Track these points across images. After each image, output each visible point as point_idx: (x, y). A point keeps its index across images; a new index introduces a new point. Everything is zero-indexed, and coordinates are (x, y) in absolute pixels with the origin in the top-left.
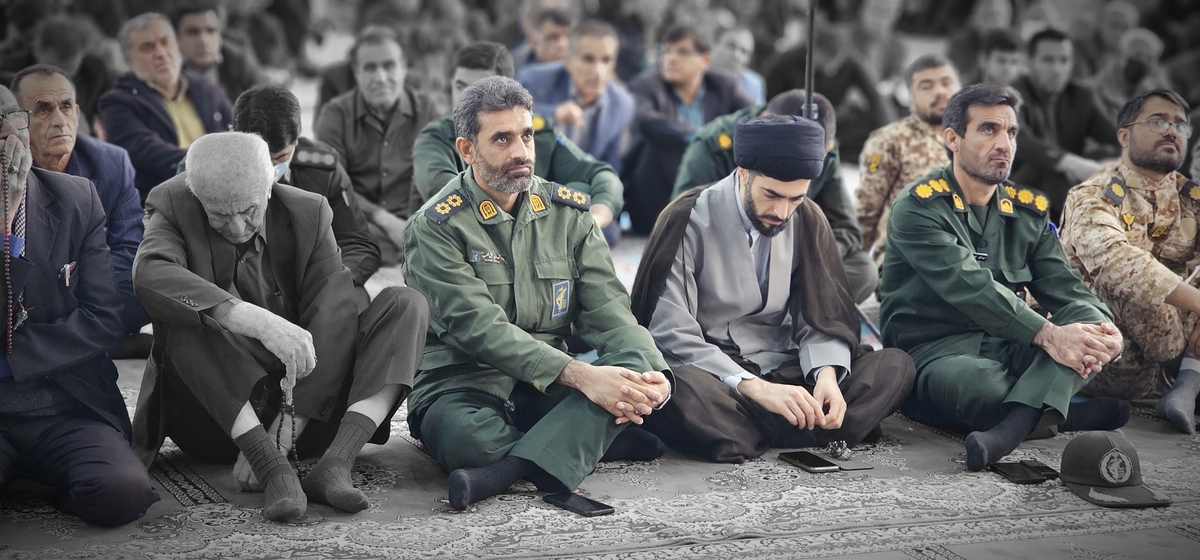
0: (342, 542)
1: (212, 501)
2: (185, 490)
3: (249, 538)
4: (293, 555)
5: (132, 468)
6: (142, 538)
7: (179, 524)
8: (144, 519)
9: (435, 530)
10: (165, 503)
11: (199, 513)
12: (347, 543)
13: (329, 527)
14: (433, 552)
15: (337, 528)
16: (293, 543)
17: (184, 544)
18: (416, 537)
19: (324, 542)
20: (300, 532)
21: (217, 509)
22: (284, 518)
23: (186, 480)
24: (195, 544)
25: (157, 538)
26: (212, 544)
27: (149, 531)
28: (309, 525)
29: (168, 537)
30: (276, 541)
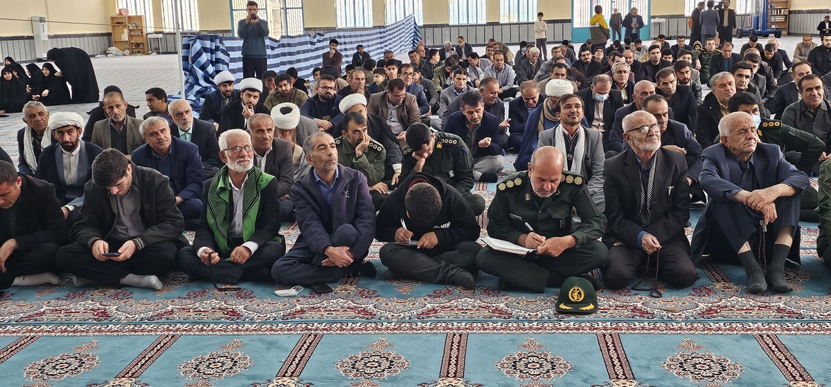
0: (782, 306)
1: (725, 281)
2: (713, 275)
3: (740, 299)
4: (759, 309)
5: (687, 264)
6: (693, 295)
7: (710, 290)
8: (694, 286)
9: (827, 303)
10: (703, 281)
11: (718, 286)
12: (784, 306)
13: (776, 298)
14: (826, 314)
15: (780, 298)
16: (759, 304)
17: (711, 300)
18: (818, 306)
19: (773, 304)
20: (763, 299)
21: (727, 285)
22: (756, 292)
23: (715, 270)
24: (716, 300)
25: (700, 296)
26: (723, 301)
27: (696, 292)
28: (767, 296)
29: (704, 296)
30: (752, 302)
